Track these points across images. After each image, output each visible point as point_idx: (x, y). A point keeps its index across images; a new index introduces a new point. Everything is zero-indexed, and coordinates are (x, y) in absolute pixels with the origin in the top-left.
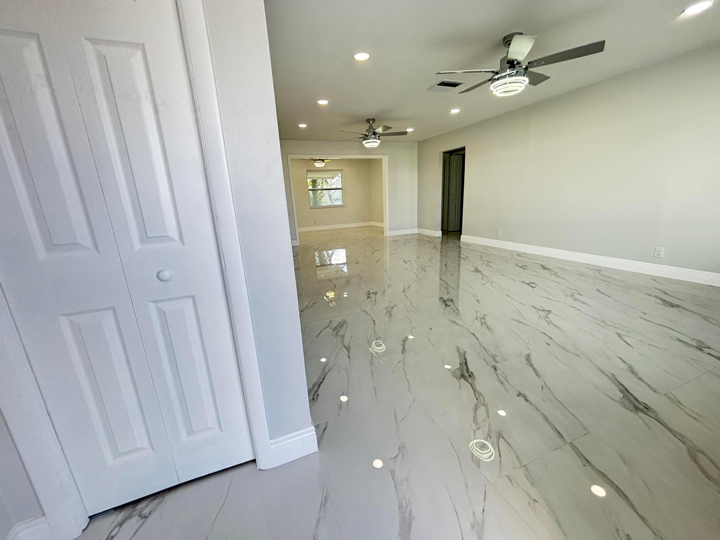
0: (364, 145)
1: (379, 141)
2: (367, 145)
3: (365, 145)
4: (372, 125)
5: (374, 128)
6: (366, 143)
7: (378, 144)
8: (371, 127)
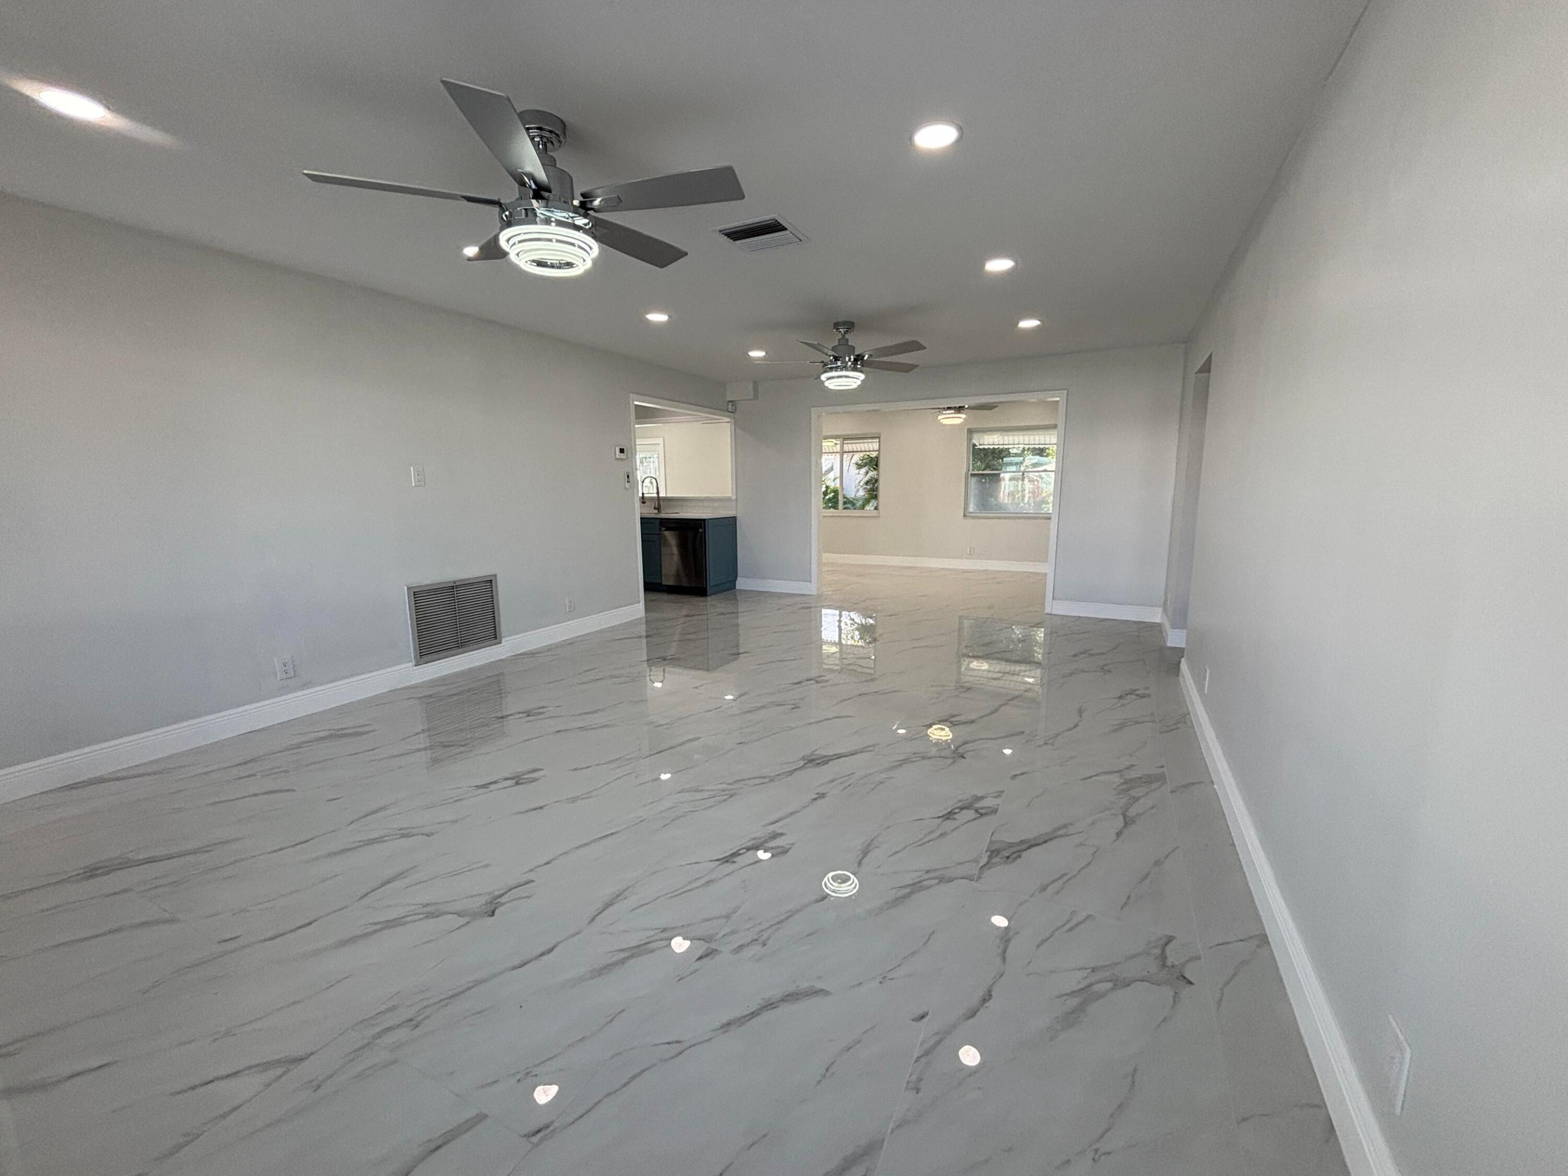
0: (823, 382)
1: (862, 376)
2: (832, 385)
3: (826, 384)
4: (847, 336)
5: (850, 344)
6: (829, 379)
7: (859, 383)
8: (844, 341)
